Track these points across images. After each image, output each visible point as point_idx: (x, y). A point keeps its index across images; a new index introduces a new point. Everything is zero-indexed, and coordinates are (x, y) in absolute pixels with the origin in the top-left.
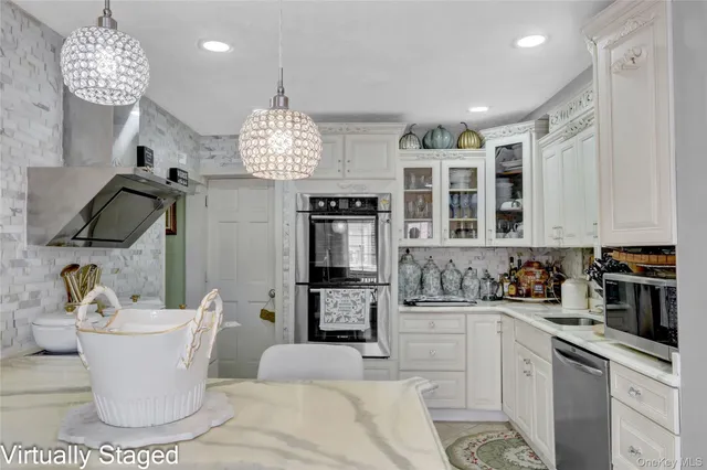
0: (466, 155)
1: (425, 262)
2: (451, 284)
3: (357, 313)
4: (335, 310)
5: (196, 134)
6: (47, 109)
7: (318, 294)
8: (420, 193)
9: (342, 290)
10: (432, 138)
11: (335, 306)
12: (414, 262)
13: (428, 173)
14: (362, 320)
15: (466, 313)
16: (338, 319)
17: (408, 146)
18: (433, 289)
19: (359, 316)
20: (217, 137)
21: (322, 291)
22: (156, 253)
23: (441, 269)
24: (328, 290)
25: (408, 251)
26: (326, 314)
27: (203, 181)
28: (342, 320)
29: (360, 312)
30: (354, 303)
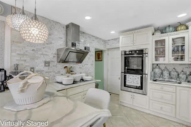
0: (179, 33)
1: (164, 68)
2: (173, 76)
3: (136, 81)
4: (130, 80)
5: (104, 40)
6: (62, 38)
7: (126, 75)
8: (161, 47)
9: (132, 75)
10: (165, 30)
11: (130, 79)
12: (159, 68)
13: (164, 41)
14: (138, 83)
15: (176, 86)
16: (131, 82)
17: (156, 34)
18: (166, 77)
19: (137, 82)
20: (109, 40)
21: (127, 74)
22: (92, 65)
23: (170, 71)
24: (129, 74)
25: (157, 65)
26: (128, 81)
27: (107, 50)
28: (132, 83)
29: (137, 81)
30: (136, 78)
